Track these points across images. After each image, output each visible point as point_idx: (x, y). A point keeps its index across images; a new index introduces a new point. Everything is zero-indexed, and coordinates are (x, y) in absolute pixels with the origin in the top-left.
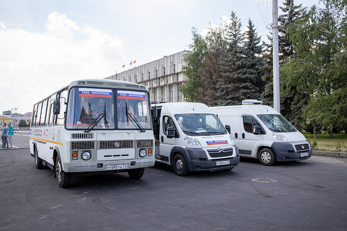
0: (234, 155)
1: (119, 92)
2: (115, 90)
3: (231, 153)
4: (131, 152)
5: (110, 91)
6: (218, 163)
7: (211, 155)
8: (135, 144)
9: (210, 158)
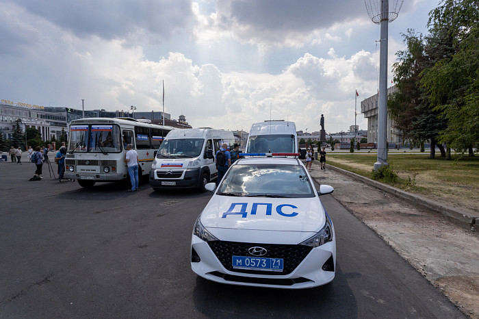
0: (182, 178)
1: (93, 126)
2: (90, 125)
3: (180, 176)
4: (97, 169)
5: (87, 126)
6: (163, 183)
7: (159, 176)
8: (100, 163)
9: (156, 177)
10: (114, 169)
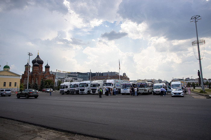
7: (155, 92)
8: (144, 90)
10: (146, 91)
